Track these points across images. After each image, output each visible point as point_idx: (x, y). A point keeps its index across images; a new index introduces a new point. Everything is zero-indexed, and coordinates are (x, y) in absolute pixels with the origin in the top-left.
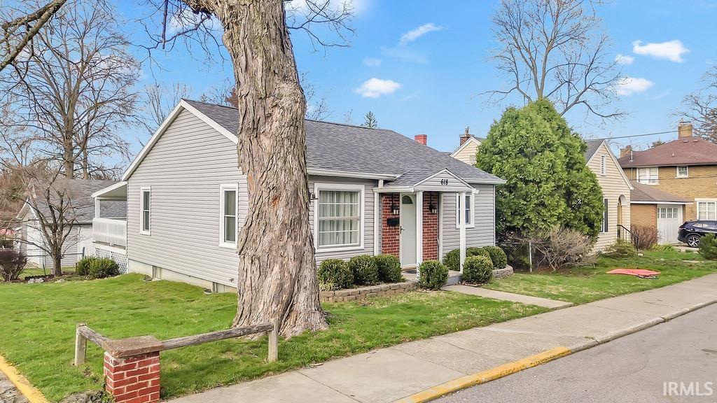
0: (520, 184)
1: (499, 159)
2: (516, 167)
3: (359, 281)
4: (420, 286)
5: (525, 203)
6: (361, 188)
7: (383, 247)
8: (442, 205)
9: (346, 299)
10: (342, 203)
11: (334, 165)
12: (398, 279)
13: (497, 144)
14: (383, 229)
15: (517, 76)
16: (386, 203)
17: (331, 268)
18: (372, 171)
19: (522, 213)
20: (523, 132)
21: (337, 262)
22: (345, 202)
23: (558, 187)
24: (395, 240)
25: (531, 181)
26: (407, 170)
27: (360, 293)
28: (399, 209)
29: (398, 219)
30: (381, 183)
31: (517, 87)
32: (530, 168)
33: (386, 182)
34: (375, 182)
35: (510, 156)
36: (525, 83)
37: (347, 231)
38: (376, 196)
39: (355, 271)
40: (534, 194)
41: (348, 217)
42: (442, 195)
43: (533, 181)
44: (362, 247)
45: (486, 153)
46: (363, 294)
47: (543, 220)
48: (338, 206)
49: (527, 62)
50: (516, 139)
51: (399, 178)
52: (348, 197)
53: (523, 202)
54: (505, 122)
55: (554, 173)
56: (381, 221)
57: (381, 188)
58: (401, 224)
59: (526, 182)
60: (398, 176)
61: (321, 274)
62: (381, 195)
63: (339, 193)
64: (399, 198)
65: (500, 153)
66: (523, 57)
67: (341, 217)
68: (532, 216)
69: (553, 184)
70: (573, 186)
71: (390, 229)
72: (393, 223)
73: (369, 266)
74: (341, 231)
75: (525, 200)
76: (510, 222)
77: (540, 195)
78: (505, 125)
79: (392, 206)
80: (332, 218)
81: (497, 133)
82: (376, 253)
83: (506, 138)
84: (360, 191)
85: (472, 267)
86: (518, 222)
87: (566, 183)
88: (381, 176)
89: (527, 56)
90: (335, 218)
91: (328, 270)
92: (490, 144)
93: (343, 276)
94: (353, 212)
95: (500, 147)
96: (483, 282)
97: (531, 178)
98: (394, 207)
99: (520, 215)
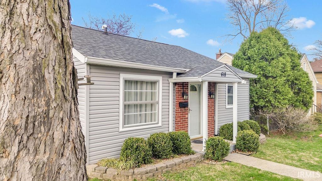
0: (263, 79)
1: (248, 63)
2: (260, 67)
3: (157, 155)
4: (206, 157)
5: (266, 91)
6: (159, 78)
7: (176, 124)
8: (217, 92)
9: (144, 177)
10: (144, 91)
11: (138, 60)
12: (189, 152)
13: (247, 53)
14: (176, 110)
15: (240, 27)
16: (178, 91)
17: (132, 147)
18: (168, 65)
19: (264, 97)
20: (264, 46)
21: (138, 140)
22: (147, 90)
23: (288, 81)
24: (185, 119)
25: (270, 77)
26: (193, 66)
27: (157, 170)
28: (188, 95)
29: (187, 102)
30: (175, 75)
31: (241, 33)
32: (270, 68)
33: (178, 74)
34: (171, 74)
35: (255, 61)
36: (245, 31)
37: (149, 112)
38: (171, 85)
39: (153, 147)
40: (272, 85)
41: (149, 101)
42: (218, 85)
43: (272, 77)
44: (160, 124)
45: (239, 60)
46: (160, 170)
47: (278, 102)
48: (141, 93)
49: (245, 20)
50: (259, 50)
51: (188, 72)
52: (149, 86)
53: (264, 90)
54: (251, 40)
55: (285, 71)
56: (175, 104)
57: (175, 79)
58: (189, 107)
59: (267, 77)
60: (188, 70)
61: (124, 152)
62: (175, 84)
63: (142, 82)
64: (188, 87)
65: (249, 58)
66: (243, 18)
67: (144, 102)
68: (271, 99)
69: (285, 78)
70: (296, 79)
71: (181, 110)
72: (183, 105)
73: (165, 143)
74: (143, 113)
75: (266, 89)
76: (256, 103)
77: (277, 85)
78: (252, 42)
79: (183, 92)
80: (136, 102)
81: (247, 46)
82: (171, 130)
83: (253, 49)
84: (158, 81)
85: (244, 139)
86: (261, 103)
87: (293, 78)
88: (175, 70)
89: (245, 17)
90: (139, 102)
91: (129, 149)
92: (241, 53)
93: (143, 154)
94: (153, 97)
95: (249, 55)
96: (253, 151)
97: (270, 75)
98: (184, 94)
99: (263, 98)
